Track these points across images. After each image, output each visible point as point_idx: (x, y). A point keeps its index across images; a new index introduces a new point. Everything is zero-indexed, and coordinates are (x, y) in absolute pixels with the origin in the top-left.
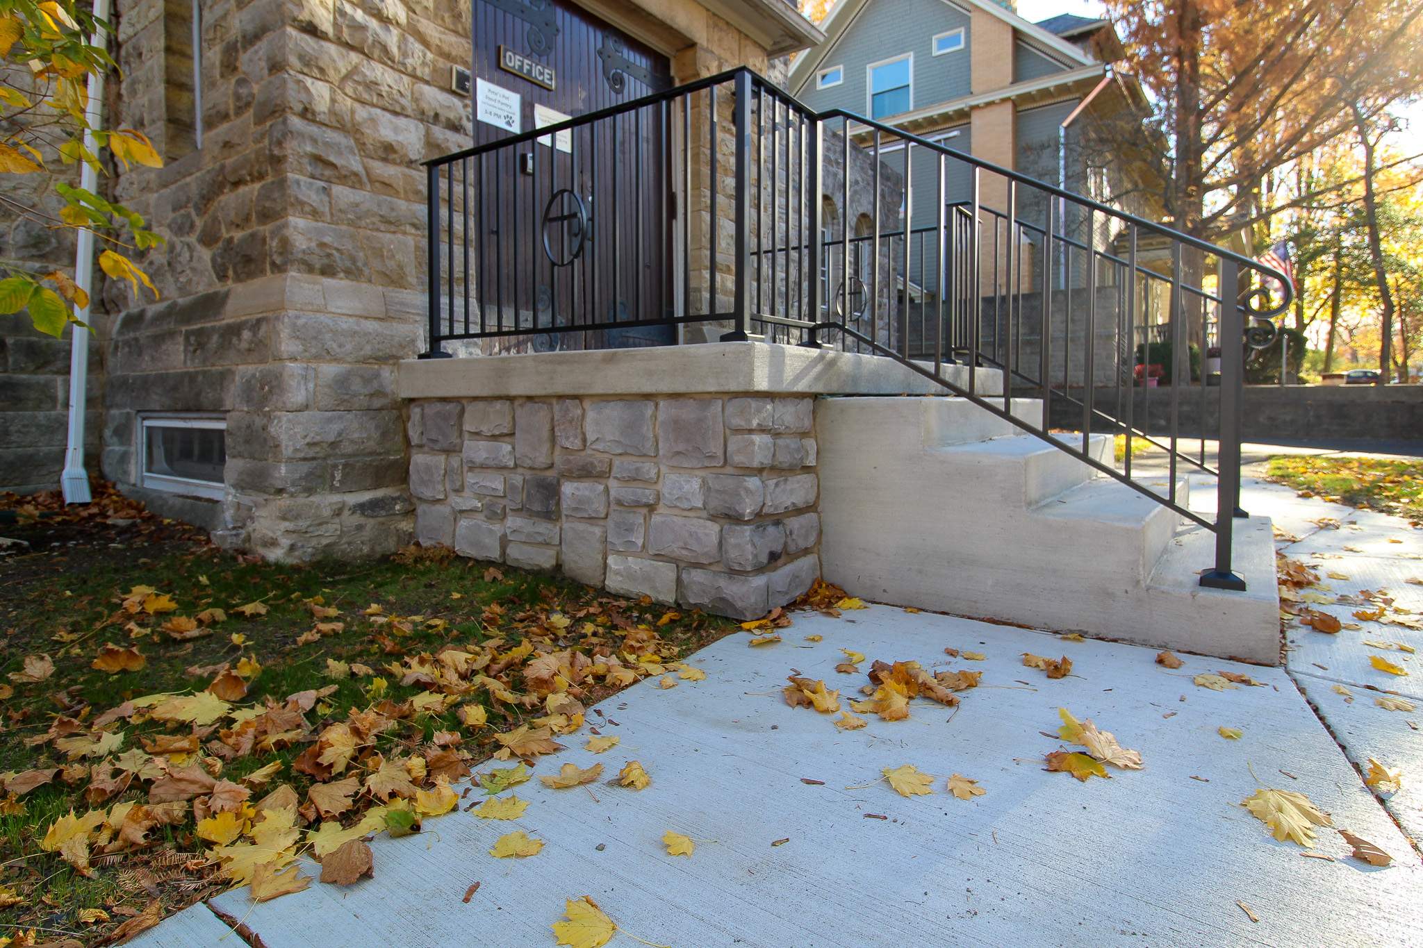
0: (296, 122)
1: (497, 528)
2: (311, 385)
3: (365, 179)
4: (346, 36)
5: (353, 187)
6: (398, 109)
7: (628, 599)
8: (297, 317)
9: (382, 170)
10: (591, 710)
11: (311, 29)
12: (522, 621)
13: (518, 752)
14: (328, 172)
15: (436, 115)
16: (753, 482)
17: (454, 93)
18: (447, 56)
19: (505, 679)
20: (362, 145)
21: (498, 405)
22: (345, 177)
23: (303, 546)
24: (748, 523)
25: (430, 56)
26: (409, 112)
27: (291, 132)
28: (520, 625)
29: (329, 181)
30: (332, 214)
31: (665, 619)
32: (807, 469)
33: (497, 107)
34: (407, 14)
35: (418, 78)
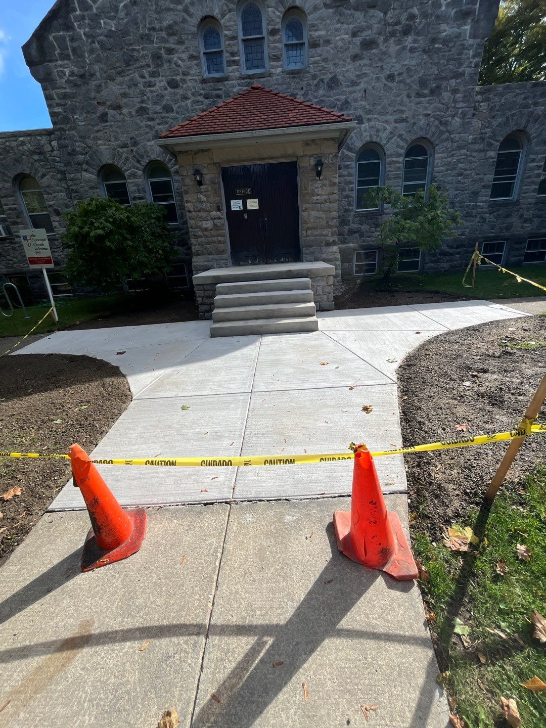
3: (203, 236)
4: (195, 209)
6: (207, 220)
14: (196, 237)
15: (215, 218)
17: (217, 211)
18: (216, 203)
20: (201, 230)
22: (199, 237)
25: (212, 205)
27: (190, 232)
30: (198, 244)
33: (236, 205)
34: (206, 199)
35: (210, 211)
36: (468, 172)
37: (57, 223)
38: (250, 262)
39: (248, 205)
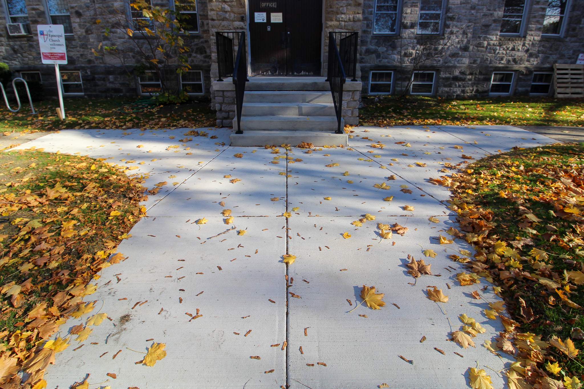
4: (219, 19)
6: (230, 29)
11: (213, 20)
15: (237, 28)
16: (217, 105)
17: (241, 21)
18: (240, 14)
24: (218, 111)
25: (236, 15)
26: (232, 28)
33: (260, 17)
34: (231, 9)
35: (233, 21)
36: (480, 7)
37: (76, 24)
38: (270, 73)
39: (272, 18)
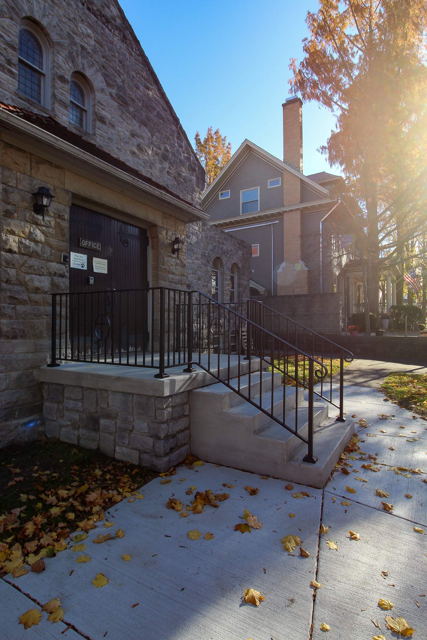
0: (4, 285)
1: (76, 432)
2: (8, 381)
3: (29, 301)
4: (23, 251)
5: (24, 305)
6: (41, 274)
7: (122, 462)
8: (3, 357)
9: (35, 297)
10: (106, 512)
11: (10, 251)
12: (85, 472)
13: (84, 529)
14: (15, 301)
15: (55, 273)
16: (164, 426)
17: (61, 263)
19: (79, 500)
20: (27, 289)
21: (77, 389)
22: (21, 302)
23: (4, 441)
24: (162, 439)
25: (53, 251)
26: (45, 273)
27: (2, 289)
28: (85, 474)
29: (15, 304)
30: (16, 316)
31: (134, 472)
32: (185, 416)
33: (78, 261)
34: (45, 238)
35: (48, 261)
39: (95, 265)
